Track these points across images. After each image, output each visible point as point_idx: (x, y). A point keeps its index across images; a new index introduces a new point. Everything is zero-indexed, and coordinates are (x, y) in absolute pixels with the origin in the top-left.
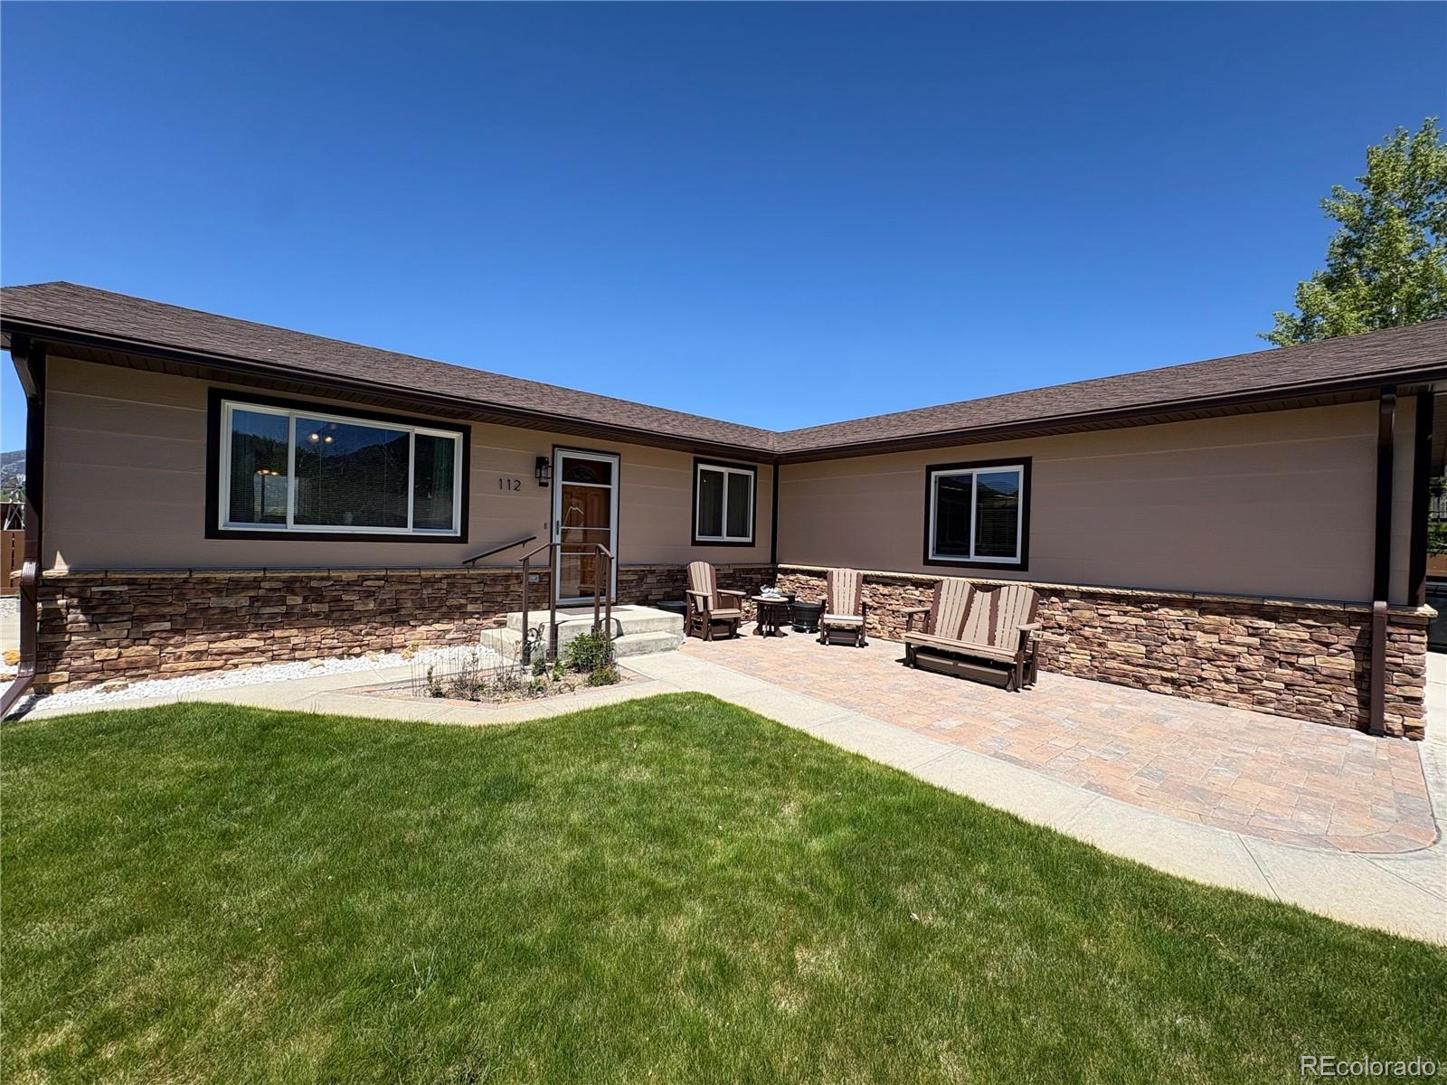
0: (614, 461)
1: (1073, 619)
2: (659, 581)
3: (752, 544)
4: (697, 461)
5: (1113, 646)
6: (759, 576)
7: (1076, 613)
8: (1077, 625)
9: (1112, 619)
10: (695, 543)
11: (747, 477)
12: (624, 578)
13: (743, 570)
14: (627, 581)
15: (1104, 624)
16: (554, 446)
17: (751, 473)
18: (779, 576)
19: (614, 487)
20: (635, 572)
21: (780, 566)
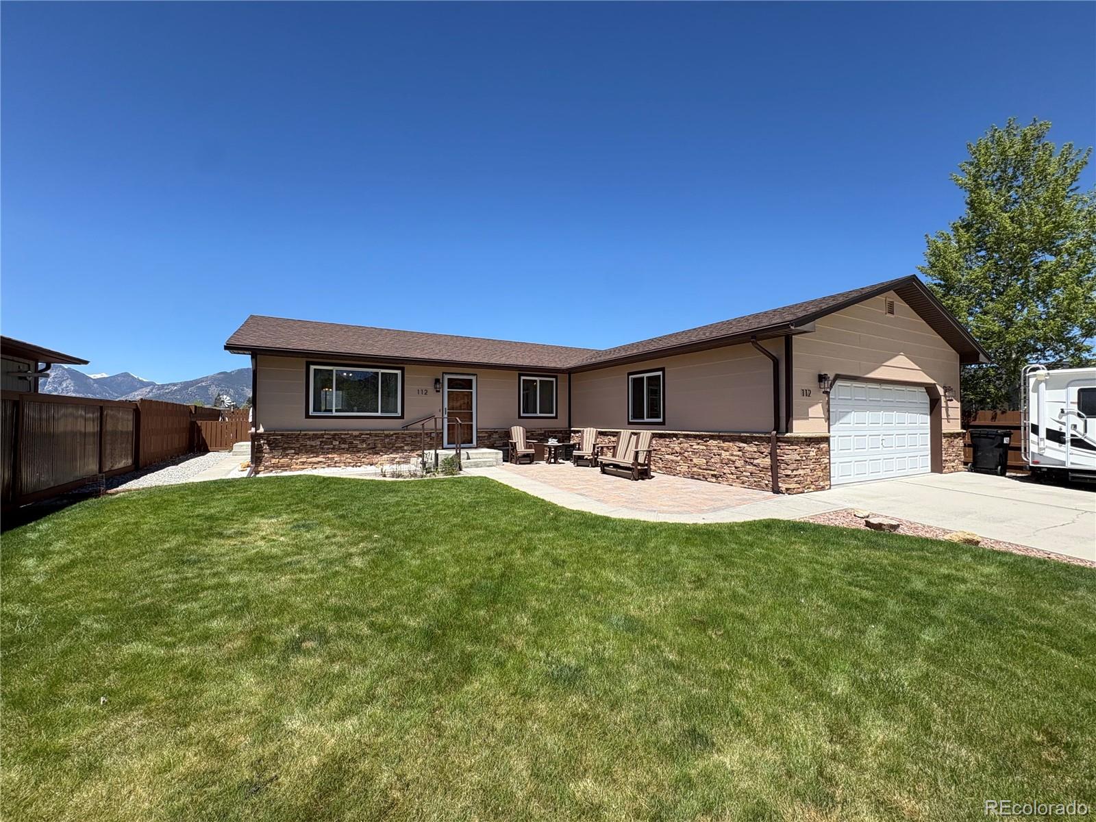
0: (474, 378)
1: (681, 448)
2: (500, 437)
3: (556, 417)
4: (520, 375)
5: (695, 461)
6: (561, 435)
7: (682, 445)
8: (683, 451)
9: (694, 447)
10: (520, 417)
11: (552, 381)
12: (481, 435)
13: (551, 432)
14: (482, 437)
15: (692, 450)
16: (443, 373)
17: (554, 379)
18: (572, 434)
19: (474, 391)
20: (486, 432)
21: (572, 429)
